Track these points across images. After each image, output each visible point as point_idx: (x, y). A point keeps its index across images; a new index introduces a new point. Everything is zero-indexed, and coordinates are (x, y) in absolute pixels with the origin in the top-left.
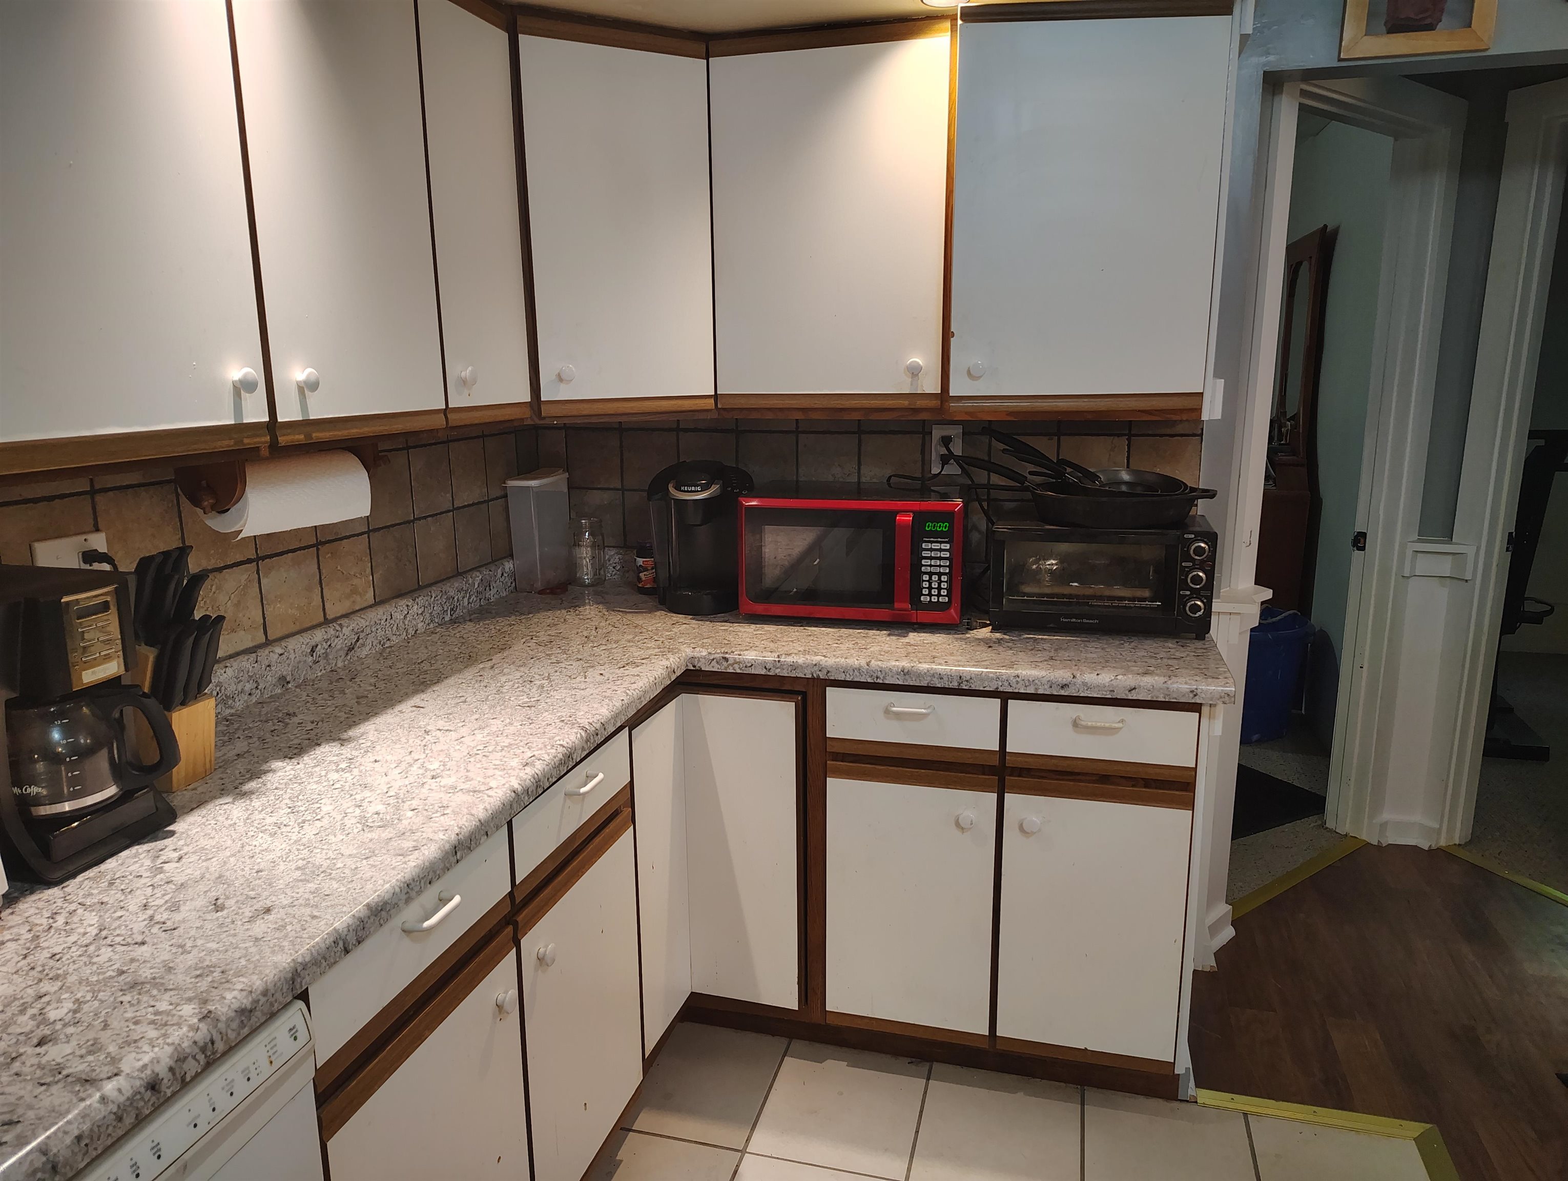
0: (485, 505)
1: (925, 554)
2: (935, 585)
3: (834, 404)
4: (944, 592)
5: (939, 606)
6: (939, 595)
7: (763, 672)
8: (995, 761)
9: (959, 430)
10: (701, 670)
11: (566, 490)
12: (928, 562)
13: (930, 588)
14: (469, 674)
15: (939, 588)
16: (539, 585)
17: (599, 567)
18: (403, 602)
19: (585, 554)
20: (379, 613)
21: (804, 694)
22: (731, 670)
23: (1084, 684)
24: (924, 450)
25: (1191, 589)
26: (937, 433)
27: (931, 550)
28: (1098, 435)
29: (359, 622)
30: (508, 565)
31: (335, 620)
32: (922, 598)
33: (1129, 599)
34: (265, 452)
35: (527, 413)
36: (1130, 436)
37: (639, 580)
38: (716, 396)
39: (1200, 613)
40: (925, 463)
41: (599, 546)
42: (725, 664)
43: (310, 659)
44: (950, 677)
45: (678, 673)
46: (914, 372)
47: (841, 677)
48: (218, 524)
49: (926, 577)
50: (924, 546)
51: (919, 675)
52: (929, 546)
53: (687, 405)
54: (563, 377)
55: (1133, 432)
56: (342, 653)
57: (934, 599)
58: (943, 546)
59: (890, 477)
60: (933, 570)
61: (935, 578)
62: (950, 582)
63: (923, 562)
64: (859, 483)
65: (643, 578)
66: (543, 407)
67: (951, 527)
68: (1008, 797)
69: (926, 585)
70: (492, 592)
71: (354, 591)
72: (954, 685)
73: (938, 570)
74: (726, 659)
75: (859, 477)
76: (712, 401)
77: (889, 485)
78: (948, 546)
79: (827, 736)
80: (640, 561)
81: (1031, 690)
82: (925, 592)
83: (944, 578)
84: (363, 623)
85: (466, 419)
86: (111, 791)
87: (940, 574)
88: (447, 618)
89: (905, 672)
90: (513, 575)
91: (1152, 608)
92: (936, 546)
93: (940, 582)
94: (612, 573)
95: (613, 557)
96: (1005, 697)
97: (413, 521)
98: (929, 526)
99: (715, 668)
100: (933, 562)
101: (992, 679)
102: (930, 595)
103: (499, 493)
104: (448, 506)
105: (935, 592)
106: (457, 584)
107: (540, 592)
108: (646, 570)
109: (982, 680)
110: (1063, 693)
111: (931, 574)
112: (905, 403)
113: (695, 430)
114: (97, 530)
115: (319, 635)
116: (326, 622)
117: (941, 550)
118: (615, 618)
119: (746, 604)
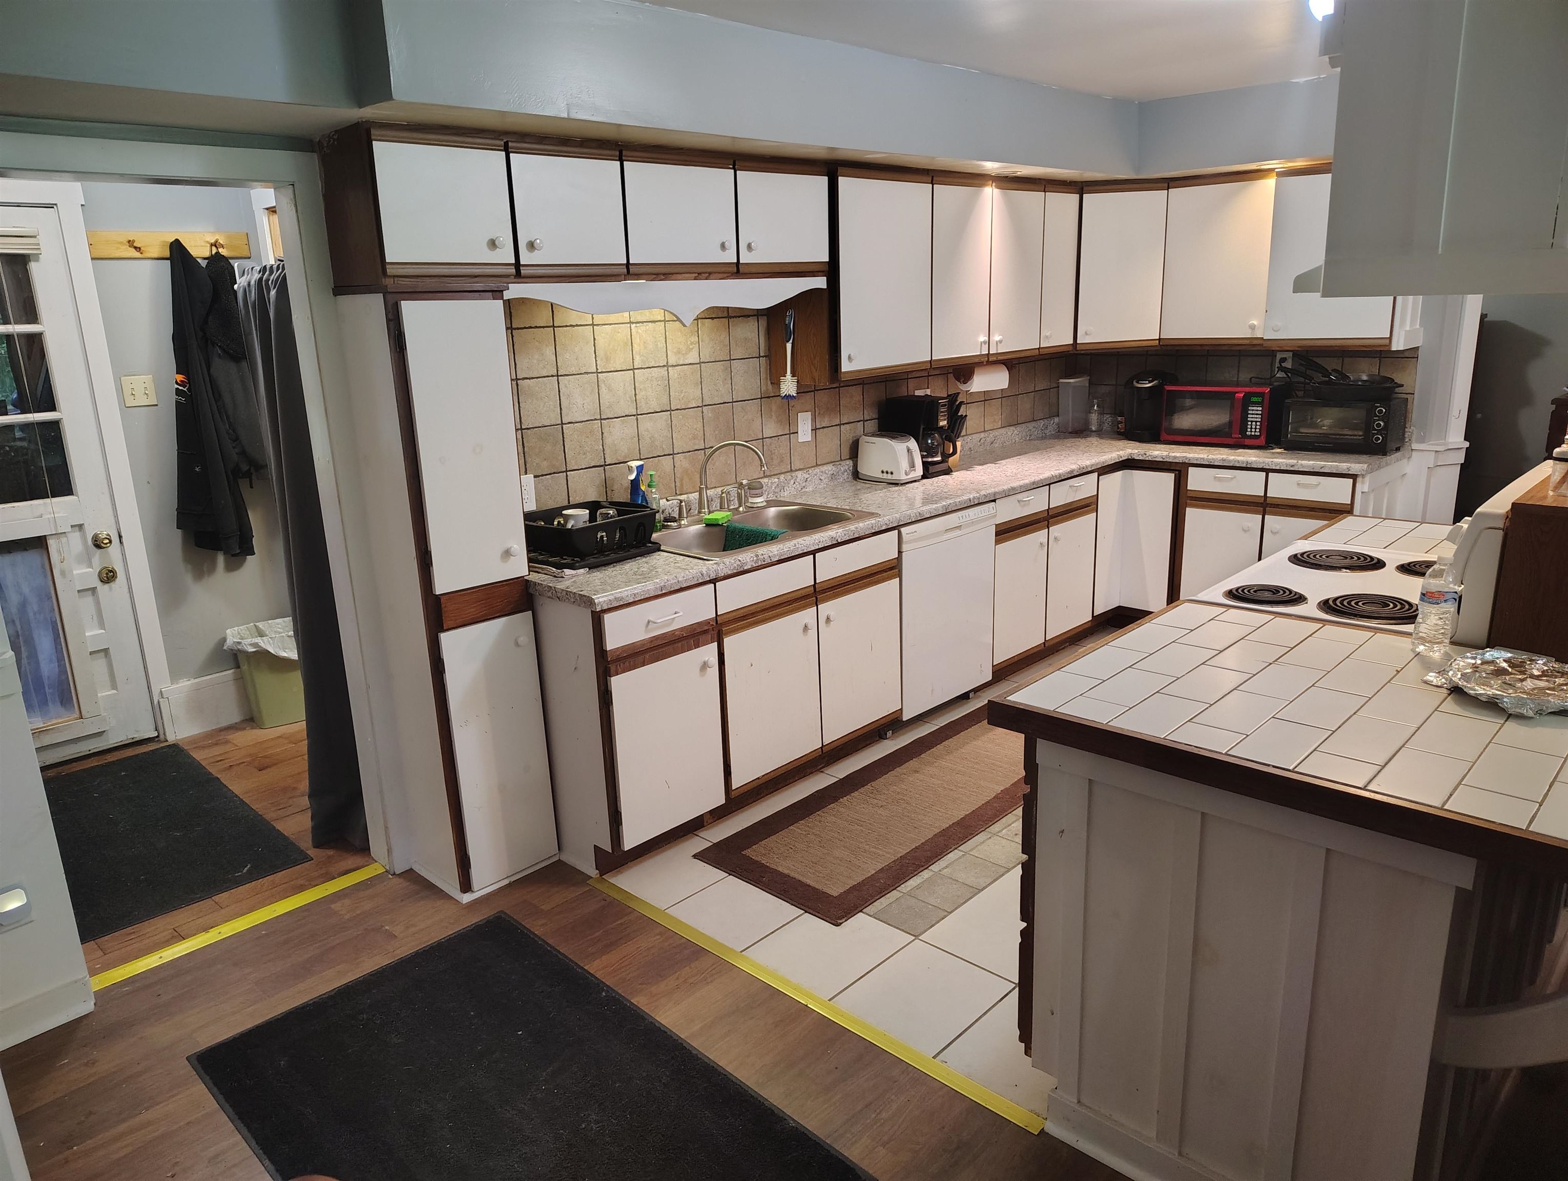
0: (1048, 391)
1: (1250, 412)
2: (1254, 427)
3: (1214, 342)
4: (1258, 430)
5: (1255, 437)
6: (1255, 432)
7: (1161, 460)
8: (1262, 500)
9: (1291, 354)
10: (1134, 459)
11: (1088, 385)
12: (1251, 416)
13: (1251, 428)
14: (1037, 453)
15: (1256, 428)
16: (1070, 430)
17: (1100, 424)
18: (1012, 428)
19: (1094, 417)
20: (1003, 431)
21: (1180, 471)
22: (1147, 459)
23: (1302, 465)
24: (1272, 364)
25: (1376, 430)
26: (1279, 356)
27: (1253, 410)
28: (1364, 357)
29: (996, 433)
30: (1056, 420)
31: (988, 431)
32: (1247, 433)
33: (1351, 435)
34: (985, 363)
35: (1071, 348)
36: (1380, 358)
37: (1118, 428)
38: (1160, 339)
39: (1379, 441)
40: (1272, 371)
41: (1101, 413)
42: (1145, 456)
43: (979, 444)
44: (1243, 462)
45: (1124, 458)
46: (1253, 327)
47: (1195, 462)
48: (963, 387)
49: (1250, 423)
50: (1250, 408)
51: (1230, 461)
52: (1252, 408)
53: (1145, 344)
54: (1088, 333)
55: (1382, 356)
56: (989, 444)
57: (1253, 433)
58: (1259, 408)
59: (1251, 378)
60: (1253, 419)
61: (1254, 423)
62: (1261, 425)
63: (1249, 416)
64: (1237, 381)
65: (1120, 427)
66: (1078, 346)
67: (1263, 400)
68: (1266, 517)
69: (1249, 427)
70: (1048, 431)
71: (995, 421)
72: (1244, 465)
73: (1255, 420)
74: (1145, 454)
75: (1238, 378)
76: (1157, 342)
77: (1251, 382)
78: (1261, 409)
79: (1188, 488)
80: (1119, 419)
81: (1278, 468)
82: (1249, 430)
83: (1258, 424)
84: (997, 434)
85: (1046, 351)
86: (939, 459)
87: (1256, 422)
88: (1028, 439)
89: (1223, 460)
90: (1058, 424)
91: (1359, 439)
92: (1254, 408)
93: (1256, 425)
94: (1106, 427)
95: (1108, 418)
96: (1267, 471)
97: (1018, 395)
98: (1254, 399)
99: (1141, 458)
100: (1253, 416)
101: (1261, 463)
102: (1251, 431)
103: (1055, 385)
104: (1033, 389)
105: (1253, 430)
106: (1033, 424)
107: (1070, 433)
108: (1122, 423)
109: (1256, 463)
110: (1292, 469)
111: (1252, 422)
112: (1247, 342)
113: (1156, 355)
114: (928, 388)
115: (982, 435)
116: (985, 431)
117: (1257, 410)
118: (1102, 441)
119: (1164, 436)
